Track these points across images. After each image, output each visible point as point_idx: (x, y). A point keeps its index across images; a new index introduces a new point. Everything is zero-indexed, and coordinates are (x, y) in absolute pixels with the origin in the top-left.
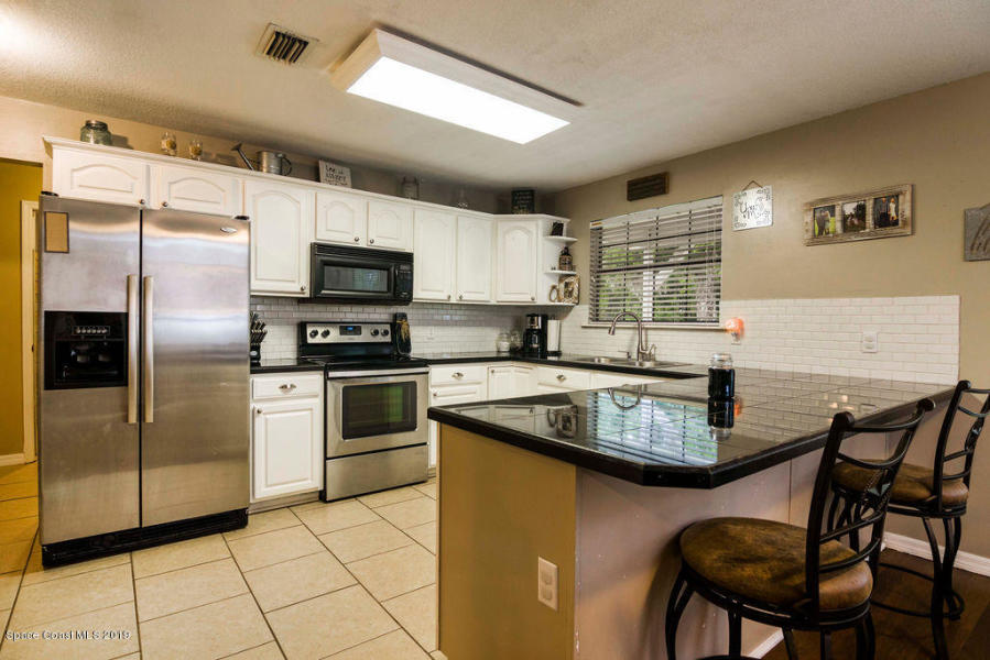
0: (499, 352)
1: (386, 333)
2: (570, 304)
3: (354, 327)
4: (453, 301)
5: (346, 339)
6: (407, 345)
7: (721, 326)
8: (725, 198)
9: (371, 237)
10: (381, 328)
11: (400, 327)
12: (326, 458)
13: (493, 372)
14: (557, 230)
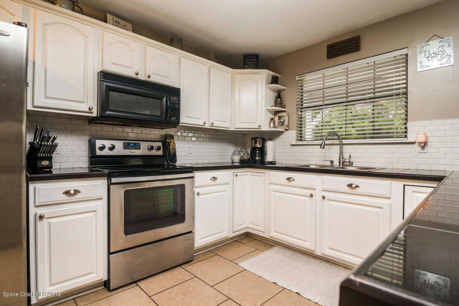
0: (233, 162)
1: (159, 148)
2: (283, 130)
3: (135, 144)
4: (207, 126)
5: (128, 152)
6: (174, 158)
7: (409, 140)
8: (410, 49)
9: (148, 73)
10: (156, 145)
11: (169, 144)
12: (110, 253)
13: (236, 175)
14: (275, 80)
